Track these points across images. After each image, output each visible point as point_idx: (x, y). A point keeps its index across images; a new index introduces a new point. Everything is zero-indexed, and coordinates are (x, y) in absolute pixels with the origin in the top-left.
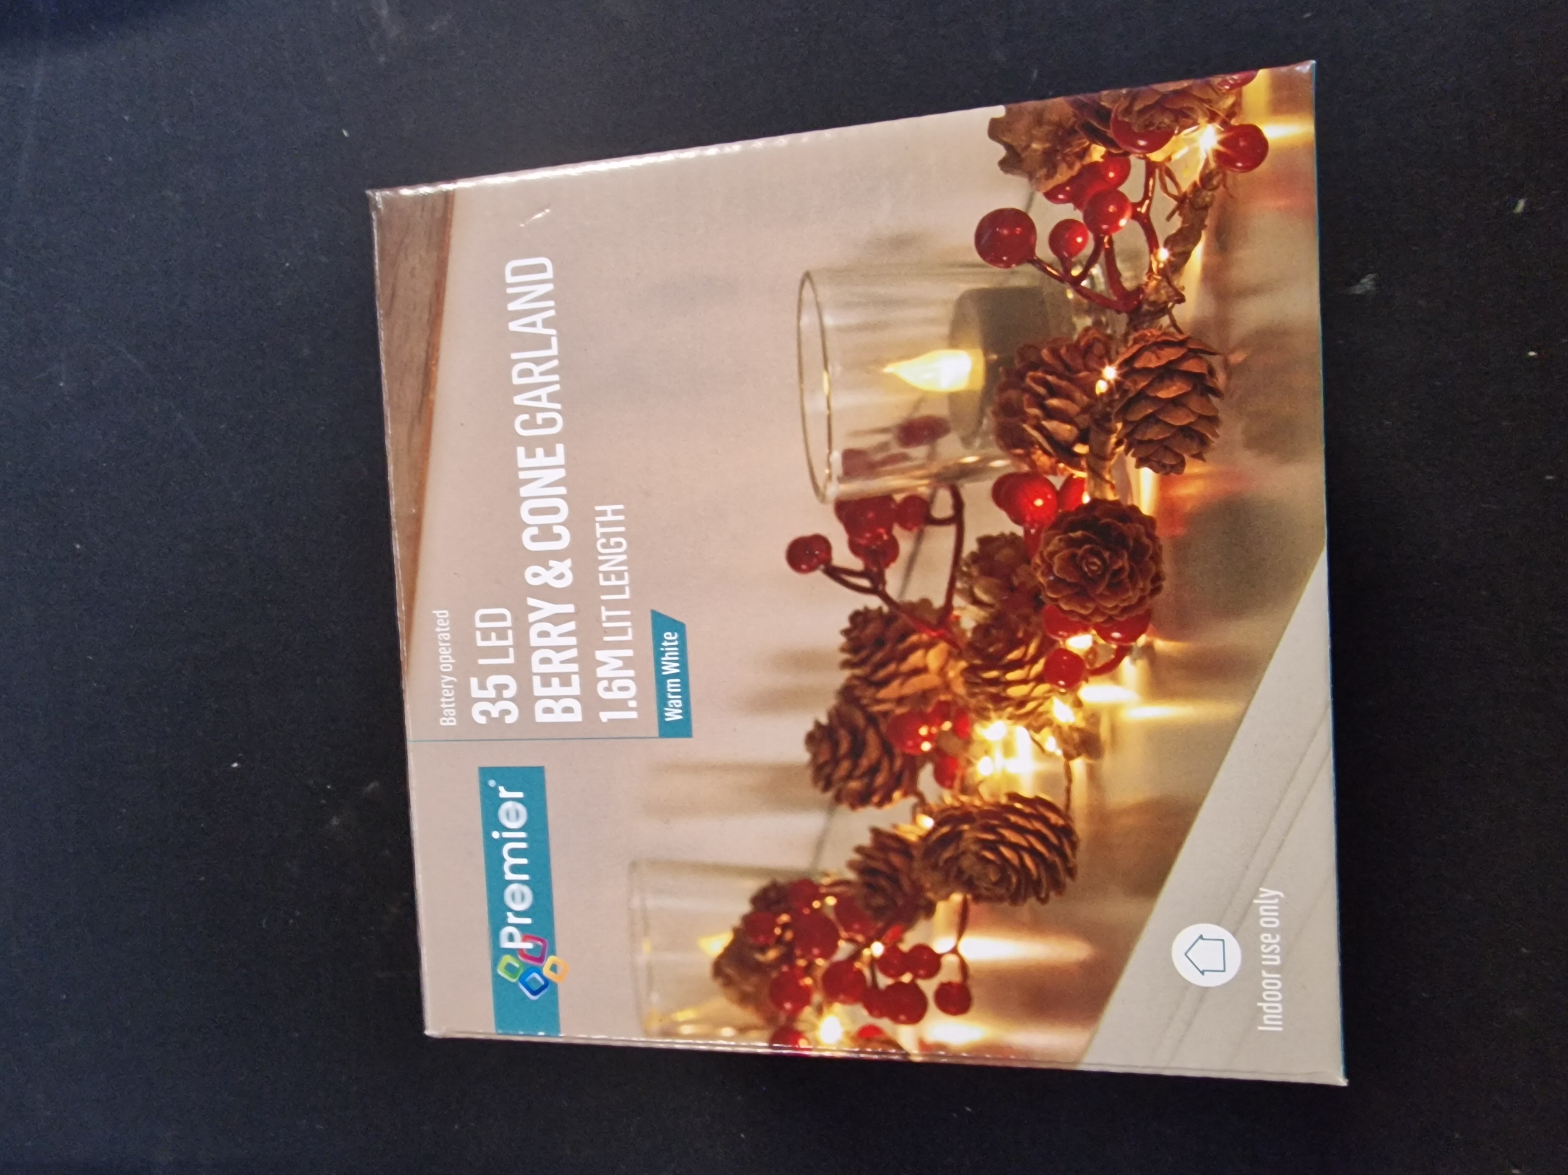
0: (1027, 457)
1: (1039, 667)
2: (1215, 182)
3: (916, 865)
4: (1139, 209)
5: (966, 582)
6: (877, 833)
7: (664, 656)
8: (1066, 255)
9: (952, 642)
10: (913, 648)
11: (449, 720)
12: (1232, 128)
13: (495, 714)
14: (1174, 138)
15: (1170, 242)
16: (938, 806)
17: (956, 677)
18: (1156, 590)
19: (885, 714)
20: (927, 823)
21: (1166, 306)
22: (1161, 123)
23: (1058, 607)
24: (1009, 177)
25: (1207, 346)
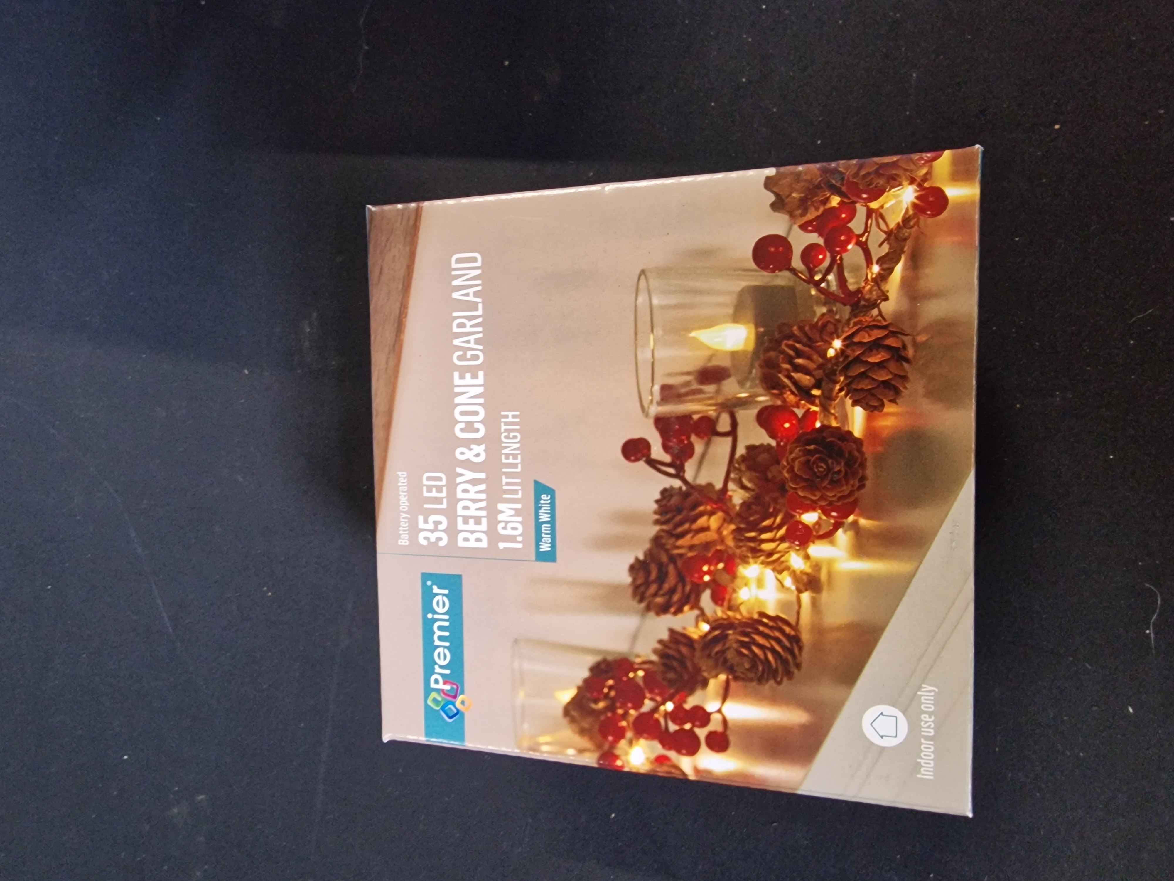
0: (780, 395)
1: (782, 532)
2: (912, 223)
3: (698, 654)
4: (861, 239)
5: (737, 474)
6: (672, 631)
7: (541, 509)
8: (811, 266)
9: (726, 512)
10: (701, 515)
11: (404, 541)
12: (925, 189)
13: (433, 539)
14: (886, 194)
15: (880, 261)
16: (712, 617)
17: (728, 535)
18: (862, 486)
19: (681, 556)
20: (705, 627)
21: (876, 303)
22: (878, 183)
23: (797, 493)
24: (777, 214)
25: (902, 330)
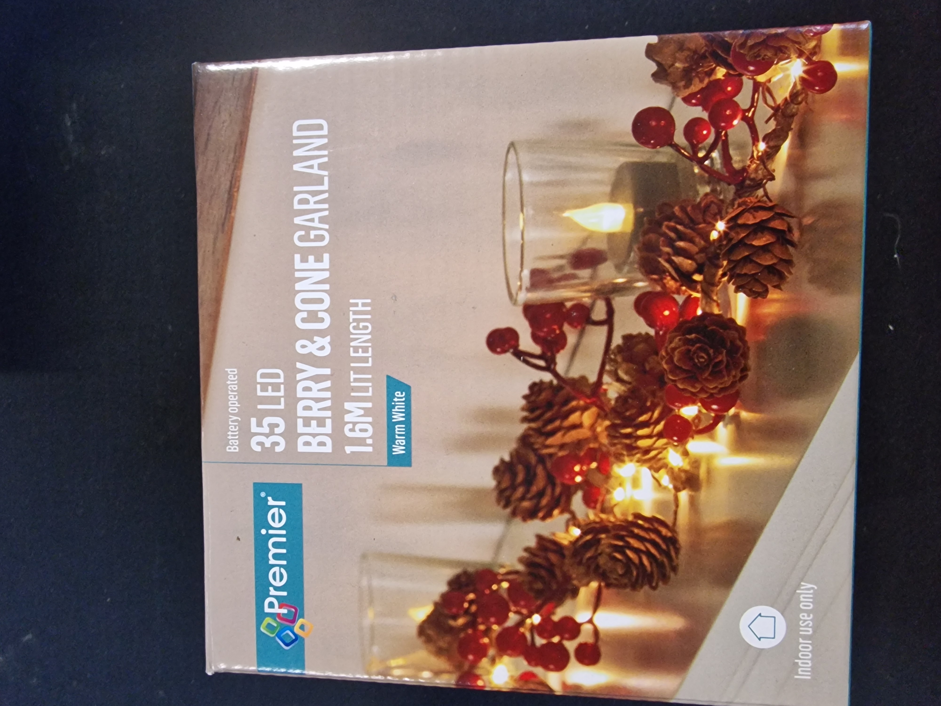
0: (660, 281)
1: (660, 427)
2: (800, 99)
3: (567, 561)
4: (747, 114)
5: (612, 366)
6: (540, 538)
7: (394, 408)
8: (695, 143)
9: (601, 407)
10: (573, 411)
11: (233, 448)
12: (813, 63)
13: (268, 445)
14: (773, 67)
15: (767, 138)
16: (584, 521)
17: (602, 432)
18: (743, 378)
19: (551, 455)
20: (576, 532)
21: (762, 183)
22: (765, 55)
23: (676, 386)
24: (658, 85)
25: (788, 211)
